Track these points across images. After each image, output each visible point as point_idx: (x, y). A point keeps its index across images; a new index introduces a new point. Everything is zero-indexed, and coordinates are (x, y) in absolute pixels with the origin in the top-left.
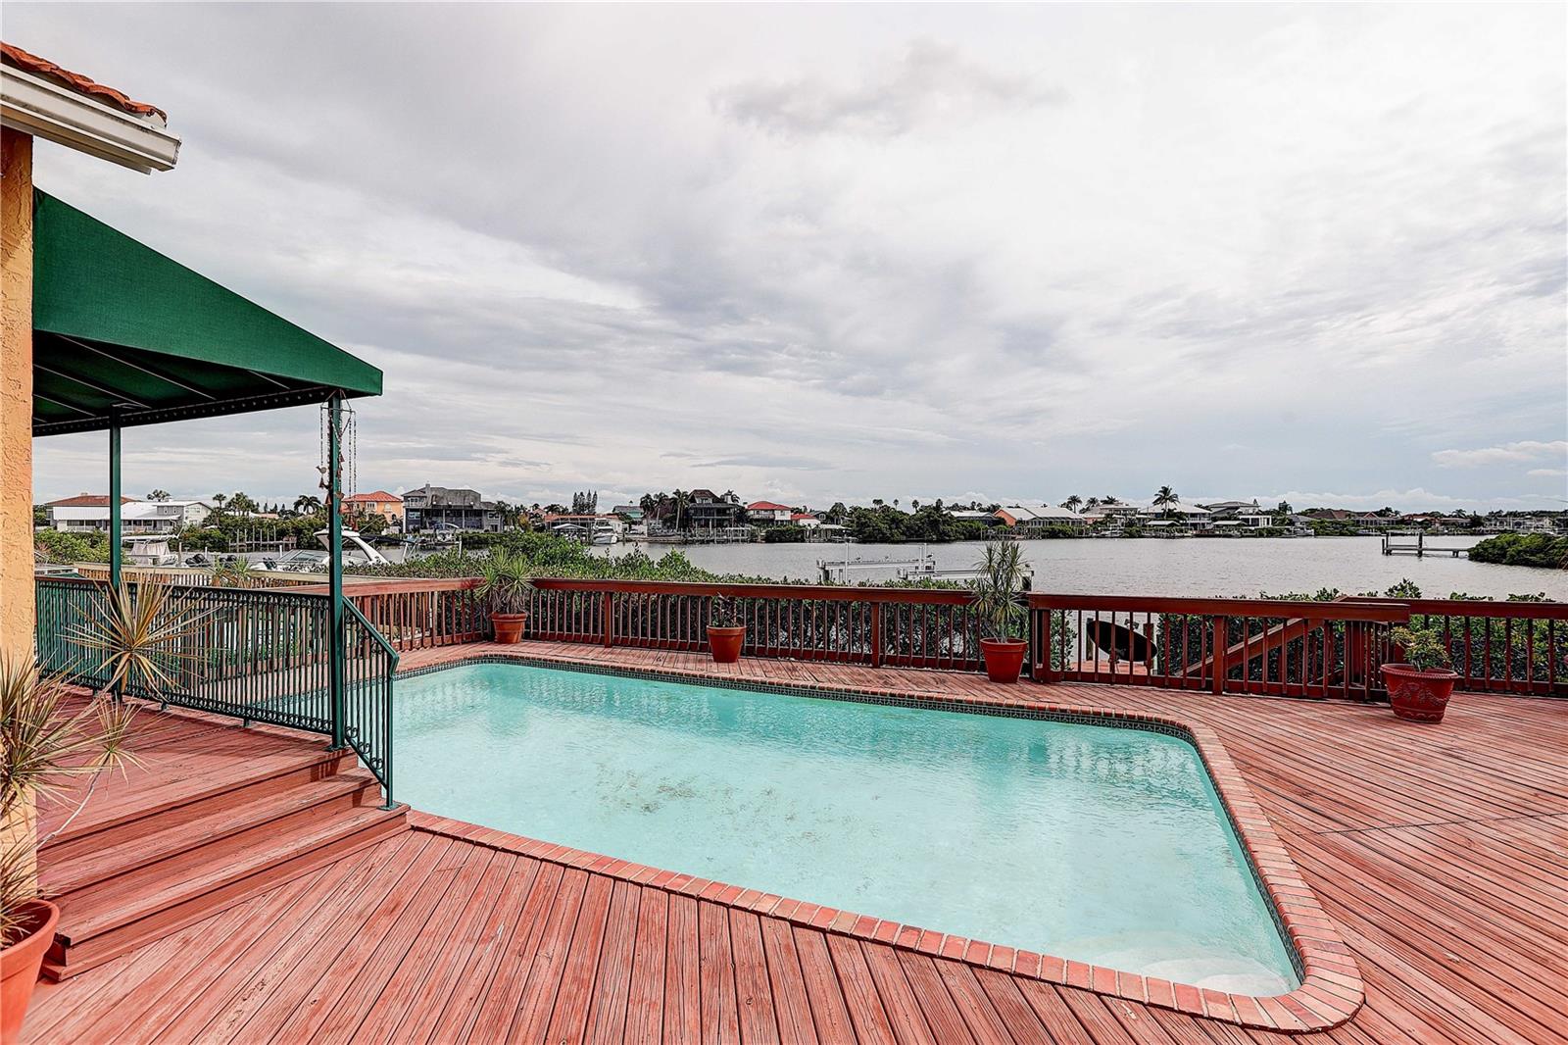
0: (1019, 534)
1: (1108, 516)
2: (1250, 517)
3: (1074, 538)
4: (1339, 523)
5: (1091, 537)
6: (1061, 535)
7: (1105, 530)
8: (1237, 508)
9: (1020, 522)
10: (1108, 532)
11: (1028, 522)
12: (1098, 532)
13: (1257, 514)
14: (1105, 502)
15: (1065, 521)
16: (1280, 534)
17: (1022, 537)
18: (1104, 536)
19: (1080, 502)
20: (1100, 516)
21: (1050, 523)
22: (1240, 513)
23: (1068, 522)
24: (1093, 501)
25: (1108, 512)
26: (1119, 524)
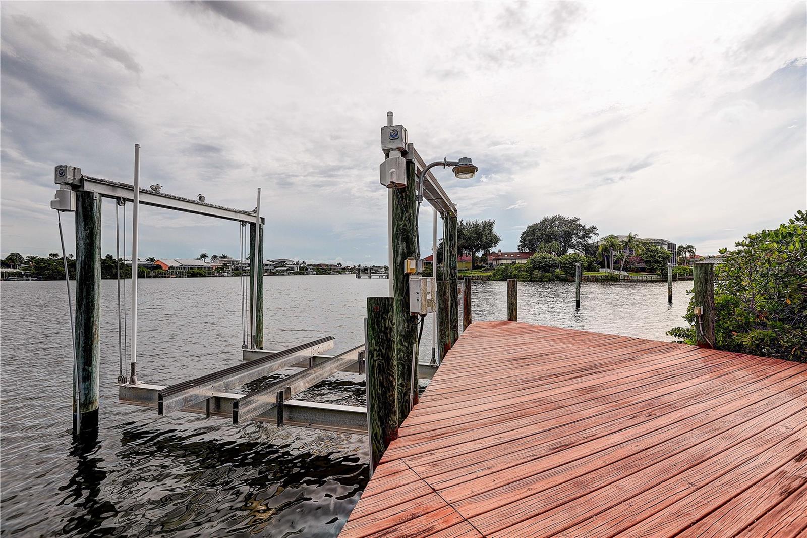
0: (172, 274)
1: (225, 264)
2: (291, 266)
3: (206, 276)
4: (324, 269)
5: (216, 276)
6: (198, 275)
7: (224, 272)
8: (285, 262)
9: (171, 268)
10: (225, 273)
11: (176, 267)
12: (220, 273)
13: (293, 265)
14: (222, 258)
15: (199, 267)
16: (303, 274)
17: (175, 276)
18: (223, 276)
19: (207, 257)
20: (220, 265)
21: (191, 268)
22: (287, 264)
23: (202, 268)
24: (215, 257)
25: (224, 262)
26: (230, 269)
